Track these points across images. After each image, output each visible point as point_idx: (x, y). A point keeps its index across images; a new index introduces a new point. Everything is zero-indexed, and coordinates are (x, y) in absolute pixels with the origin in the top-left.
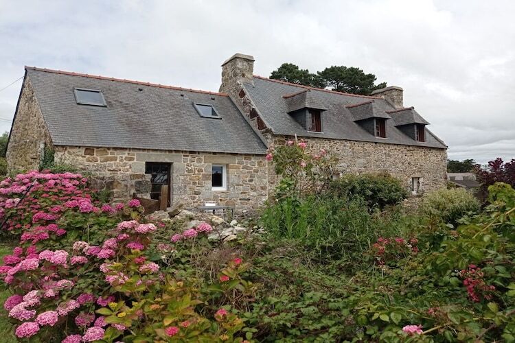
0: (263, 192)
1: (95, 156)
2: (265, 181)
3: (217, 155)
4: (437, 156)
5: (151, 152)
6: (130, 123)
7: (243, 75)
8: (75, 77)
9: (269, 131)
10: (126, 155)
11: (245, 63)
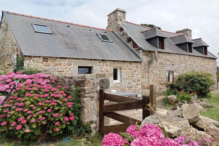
0: (139, 82)
1: (49, 62)
2: (140, 76)
3: (116, 62)
4: (213, 63)
5: (81, 60)
6: (67, 44)
7: (121, 20)
8: (32, 18)
9: (140, 49)
10: (67, 62)
11: (122, 14)
